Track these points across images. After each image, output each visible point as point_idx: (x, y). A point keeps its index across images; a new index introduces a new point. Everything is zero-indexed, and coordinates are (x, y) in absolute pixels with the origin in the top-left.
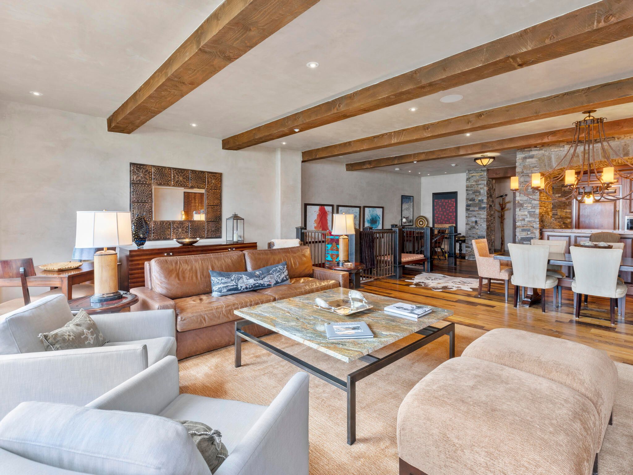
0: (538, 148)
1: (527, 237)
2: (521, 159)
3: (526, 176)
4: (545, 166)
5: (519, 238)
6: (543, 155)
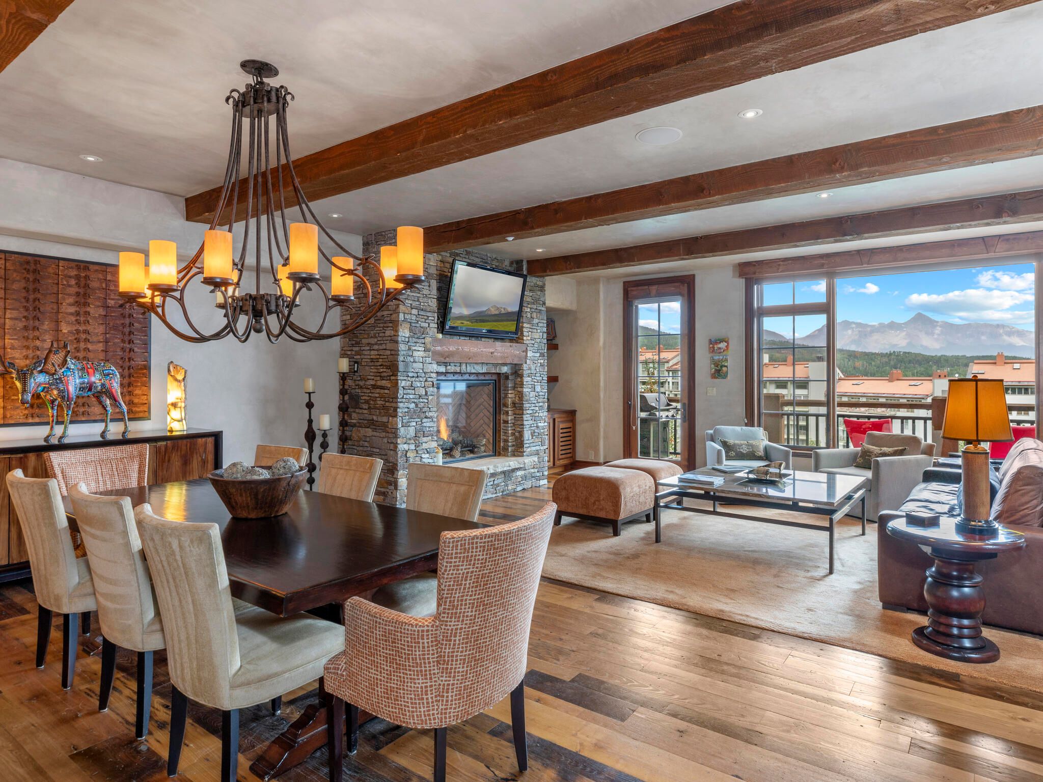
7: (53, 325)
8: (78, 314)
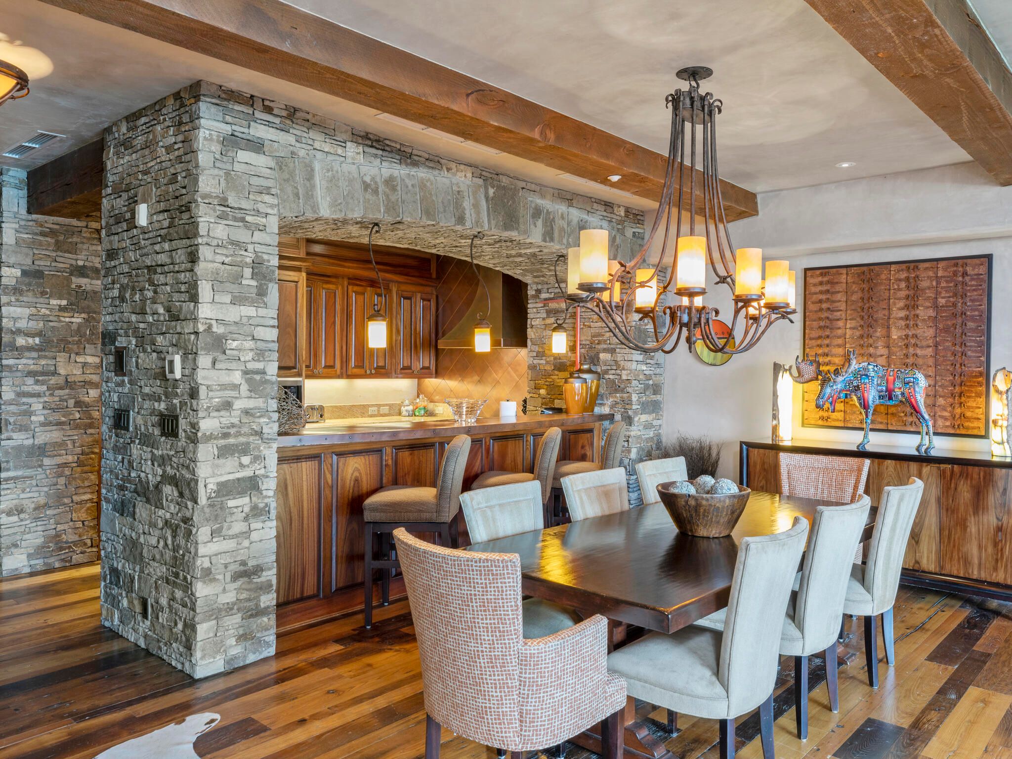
0: (277, 121)
1: (238, 479)
2: (218, 141)
3: (235, 219)
4: (297, 195)
5: (210, 486)
6: (292, 153)
7: (884, 332)
8: (907, 318)
